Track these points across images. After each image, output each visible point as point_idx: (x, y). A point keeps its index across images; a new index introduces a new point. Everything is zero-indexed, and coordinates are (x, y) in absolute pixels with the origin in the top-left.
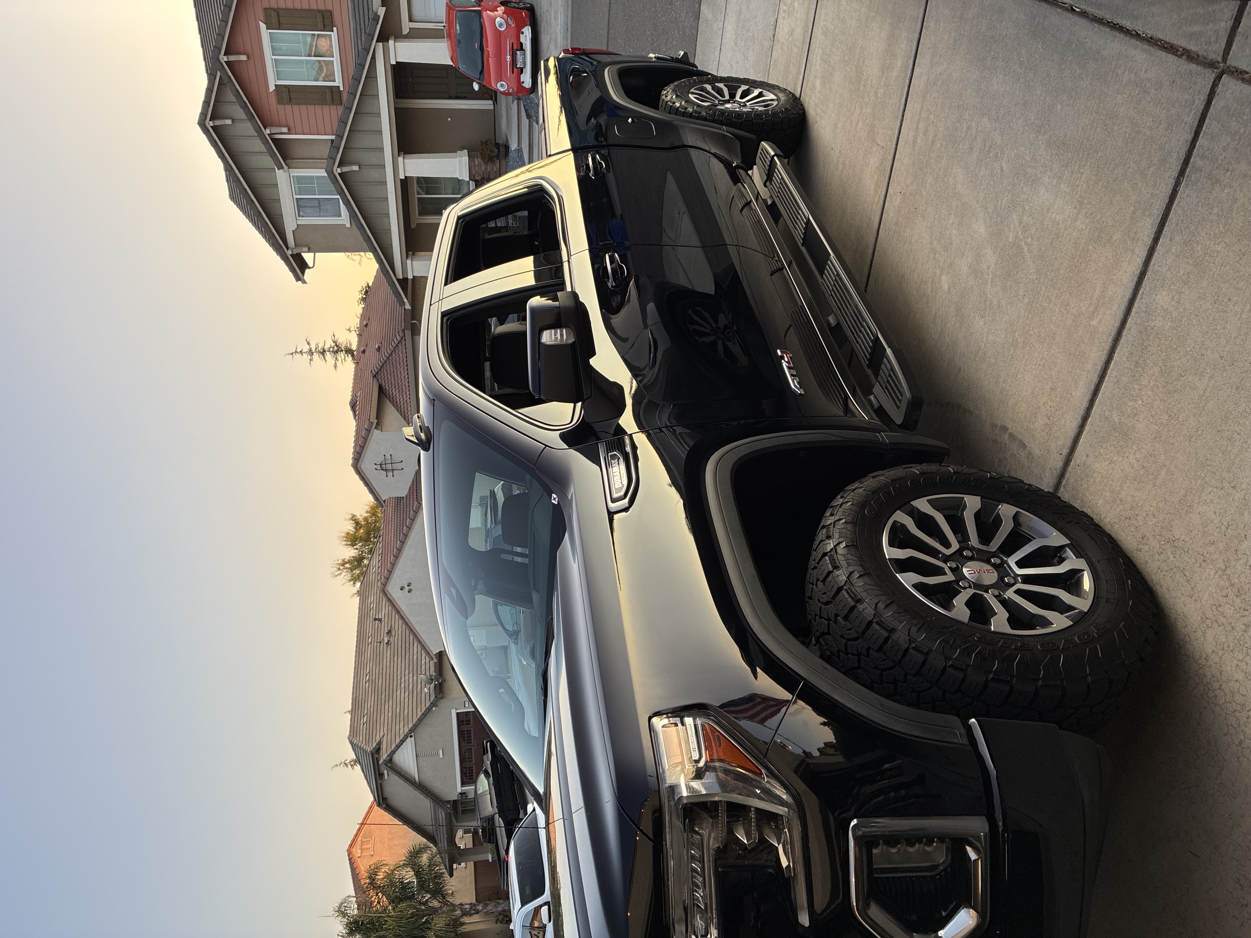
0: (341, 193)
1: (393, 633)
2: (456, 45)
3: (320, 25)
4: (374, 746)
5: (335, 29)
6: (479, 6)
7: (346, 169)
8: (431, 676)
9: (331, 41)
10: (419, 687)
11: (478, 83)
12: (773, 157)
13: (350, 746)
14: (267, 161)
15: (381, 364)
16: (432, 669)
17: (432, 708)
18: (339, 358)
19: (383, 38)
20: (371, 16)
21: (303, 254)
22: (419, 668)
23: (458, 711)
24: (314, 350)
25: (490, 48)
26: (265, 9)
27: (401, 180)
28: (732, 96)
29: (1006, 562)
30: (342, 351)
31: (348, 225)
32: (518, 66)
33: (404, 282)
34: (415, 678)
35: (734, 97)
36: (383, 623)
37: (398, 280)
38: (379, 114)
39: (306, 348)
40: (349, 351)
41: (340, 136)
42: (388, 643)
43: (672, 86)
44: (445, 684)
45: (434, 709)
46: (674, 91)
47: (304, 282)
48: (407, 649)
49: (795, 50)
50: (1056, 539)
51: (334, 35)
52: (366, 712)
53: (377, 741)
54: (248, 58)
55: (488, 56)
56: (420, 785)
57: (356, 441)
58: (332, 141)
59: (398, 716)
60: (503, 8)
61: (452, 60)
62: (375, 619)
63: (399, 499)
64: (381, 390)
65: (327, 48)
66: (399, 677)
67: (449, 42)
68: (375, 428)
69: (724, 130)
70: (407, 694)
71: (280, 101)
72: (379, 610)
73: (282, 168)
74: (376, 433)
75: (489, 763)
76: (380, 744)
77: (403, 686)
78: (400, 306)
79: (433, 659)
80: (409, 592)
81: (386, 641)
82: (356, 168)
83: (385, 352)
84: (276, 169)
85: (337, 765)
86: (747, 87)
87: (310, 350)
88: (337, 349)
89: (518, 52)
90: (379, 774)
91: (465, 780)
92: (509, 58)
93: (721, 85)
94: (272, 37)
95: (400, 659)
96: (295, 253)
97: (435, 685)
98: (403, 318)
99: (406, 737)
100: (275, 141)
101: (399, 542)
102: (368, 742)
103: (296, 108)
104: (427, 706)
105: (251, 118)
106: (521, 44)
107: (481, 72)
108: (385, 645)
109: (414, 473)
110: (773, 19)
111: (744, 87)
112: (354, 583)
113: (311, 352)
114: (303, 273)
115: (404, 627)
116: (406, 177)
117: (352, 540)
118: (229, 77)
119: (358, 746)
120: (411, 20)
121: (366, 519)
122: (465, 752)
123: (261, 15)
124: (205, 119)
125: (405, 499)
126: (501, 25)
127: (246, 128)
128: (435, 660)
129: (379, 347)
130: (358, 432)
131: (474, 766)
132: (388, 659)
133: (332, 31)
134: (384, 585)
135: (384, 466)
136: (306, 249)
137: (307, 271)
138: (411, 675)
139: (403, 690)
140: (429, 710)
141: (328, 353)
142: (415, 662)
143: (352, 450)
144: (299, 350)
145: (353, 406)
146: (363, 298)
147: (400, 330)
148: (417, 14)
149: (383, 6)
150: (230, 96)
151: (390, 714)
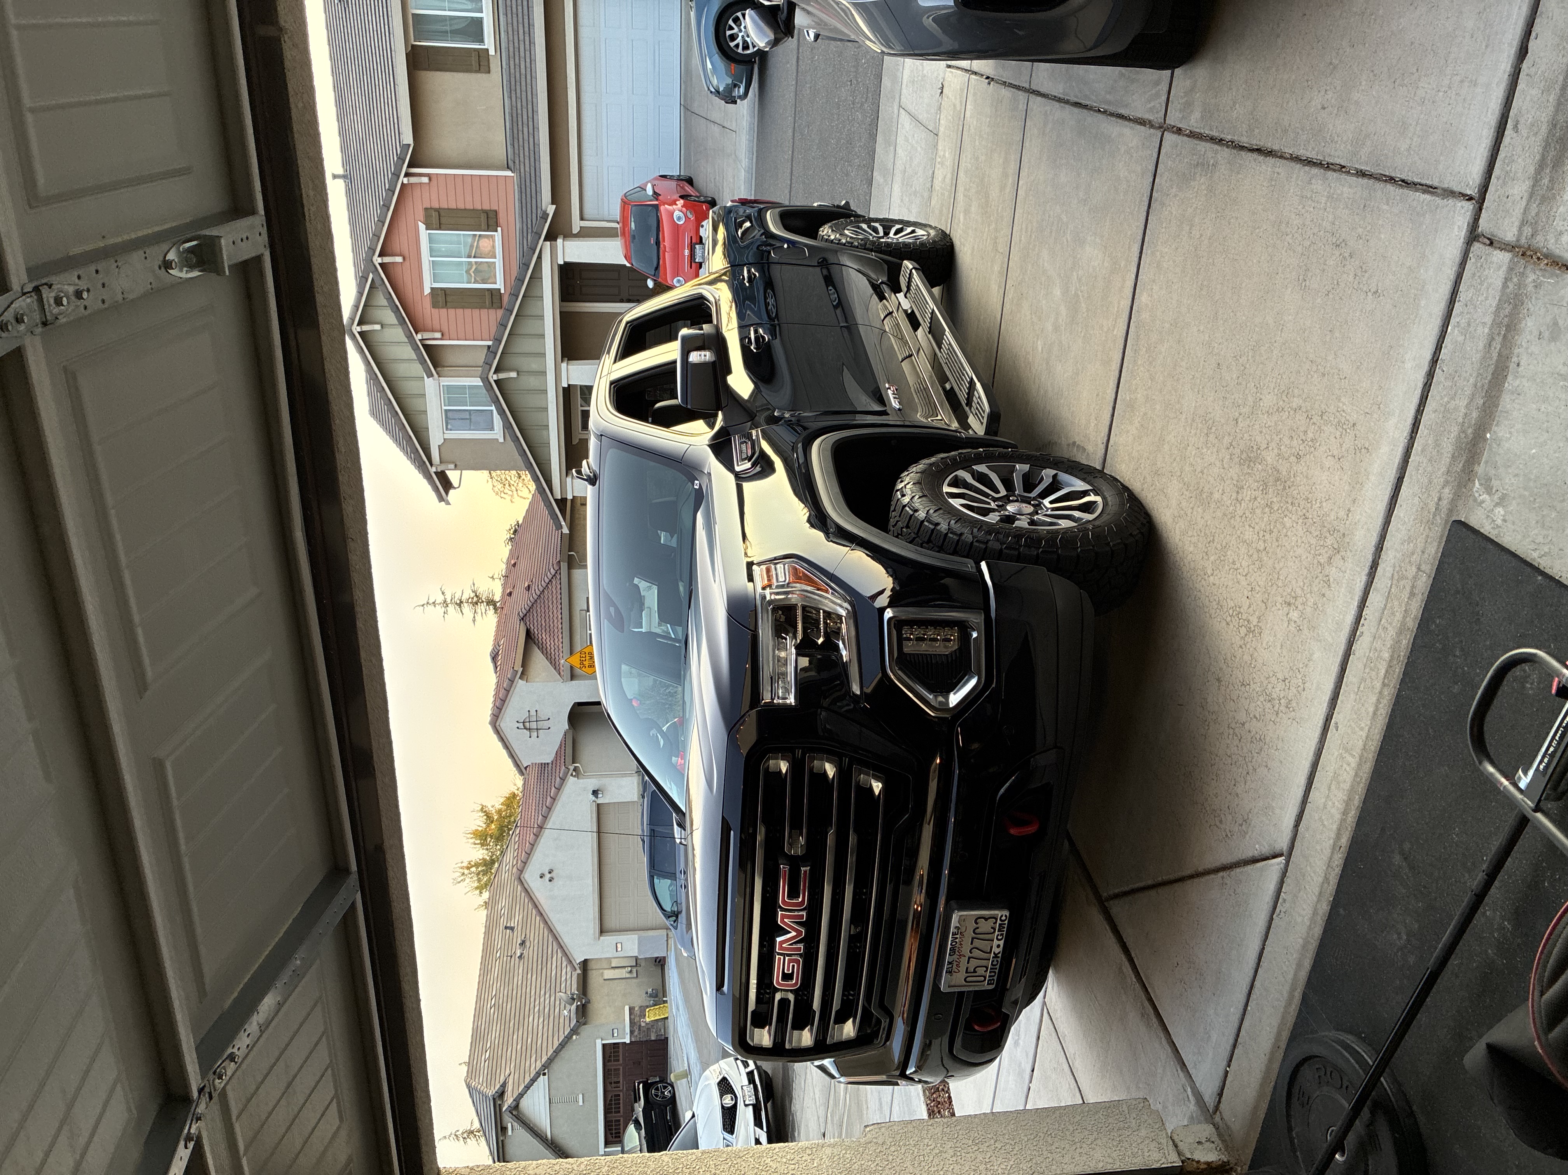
0: (496, 402)
1: (528, 944)
2: (632, 241)
3: (484, 226)
4: (497, 1088)
5: (499, 229)
6: (657, 200)
7: (502, 376)
8: (573, 995)
9: (494, 241)
10: (557, 1010)
11: (653, 279)
12: (911, 271)
13: (467, 1090)
14: (417, 369)
15: (530, 604)
16: (575, 986)
17: (571, 1037)
18: (479, 611)
19: (551, 237)
20: (540, 214)
21: (447, 472)
22: (558, 985)
23: (604, 1042)
24: (449, 601)
25: (667, 242)
26: (426, 209)
27: (564, 388)
28: (886, 234)
29: (1042, 503)
30: (483, 602)
31: (501, 440)
32: (697, 260)
33: (562, 502)
34: (553, 999)
35: (889, 234)
36: (515, 933)
37: (556, 500)
38: (541, 317)
39: (440, 599)
40: (491, 602)
41: (498, 340)
42: (520, 957)
43: (829, 224)
44: (589, 1006)
45: (574, 1037)
46: (831, 227)
47: (448, 503)
48: (544, 964)
49: (947, 194)
50: (1080, 485)
51: (498, 235)
52: (489, 1045)
53: (501, 1082)
54: (404, 259)
55: (665, 251)
56: (552, 1144)
57: (496, 695)
58: (489, 347)
59: (529, 1047)
60: (682, 201)
61: (625, 257)
62: (506, 928)
63: (544, 766)
64: (529, 635)
65: (489, 248)
66: (532, 999)
67: (623, 241)
68: (520, 678)
69: (873, 255)
70: (541, 1020)
71: (435, 305)
72: (510, 917)
73: (432, 375)
74: (520, 684)
75: (641, 1110)
76: (504, 1085)
77: (537, 1009)
78: (557, 529)
79: (575, 969)
80: (550, 881)
81: (518, 954)
82: (513, 375)
83: (536, 590)
84: (425, 377)
85: (445, 1137)
86: (900, 226)
87: (445, 601)
88: (476, 600)
89: (697, 246)
90: (502, 1128)
91: (611, 1139)
92: (687, 252)
93: (877, 225)
94: (431, 239)
95: (534, 977)
96: (439, 470)
97: (577, 1006)
98: (559, 549)
99: (538, 1075)
100: (426, 347)
101: (540, 817)
102: (489, 1085)
103: (452, 311)
104: (566, 1033)
105: (402, 322)
106: (701, 238)
107: (657, 268)
108: (517, 959)
109: (563, 733)
110: (931, 172)
111: (898, 226)
112: (481, 893)
113: (445, 603)
114: (447, 493)
115: (542, 926)
116: (569, 385)
117: (482, 837)
118: (382, 279)
119: (476, 1090)
120: (582, 219)
121: (499, 812)
122: (611, 1100)
123: (421, 214)
124: (353, 324)
125: (550, 765)
126: (679, 218)
127: (396, 334)
128: (579, 971)
129: (529, 586)
130: (498, 684)
131: (622, 1119)
132: (520, 977)
133: (496, 231)
134: (521, 871)
135: (527, 725)
136: (452, 466)
137: (451, 492)
138: (547, 995)
139: (536, 1015)
140: (568, 1038)
141: (466, 605)
142: (553, 979)
143: (491, 706)
144: (431, 601)
145: (494, 659)
146: (511, 539)
147: (555, 562)
148: (588, 211)
149: (553, 203)
150: (381, 300)
151: (519, 1047)
